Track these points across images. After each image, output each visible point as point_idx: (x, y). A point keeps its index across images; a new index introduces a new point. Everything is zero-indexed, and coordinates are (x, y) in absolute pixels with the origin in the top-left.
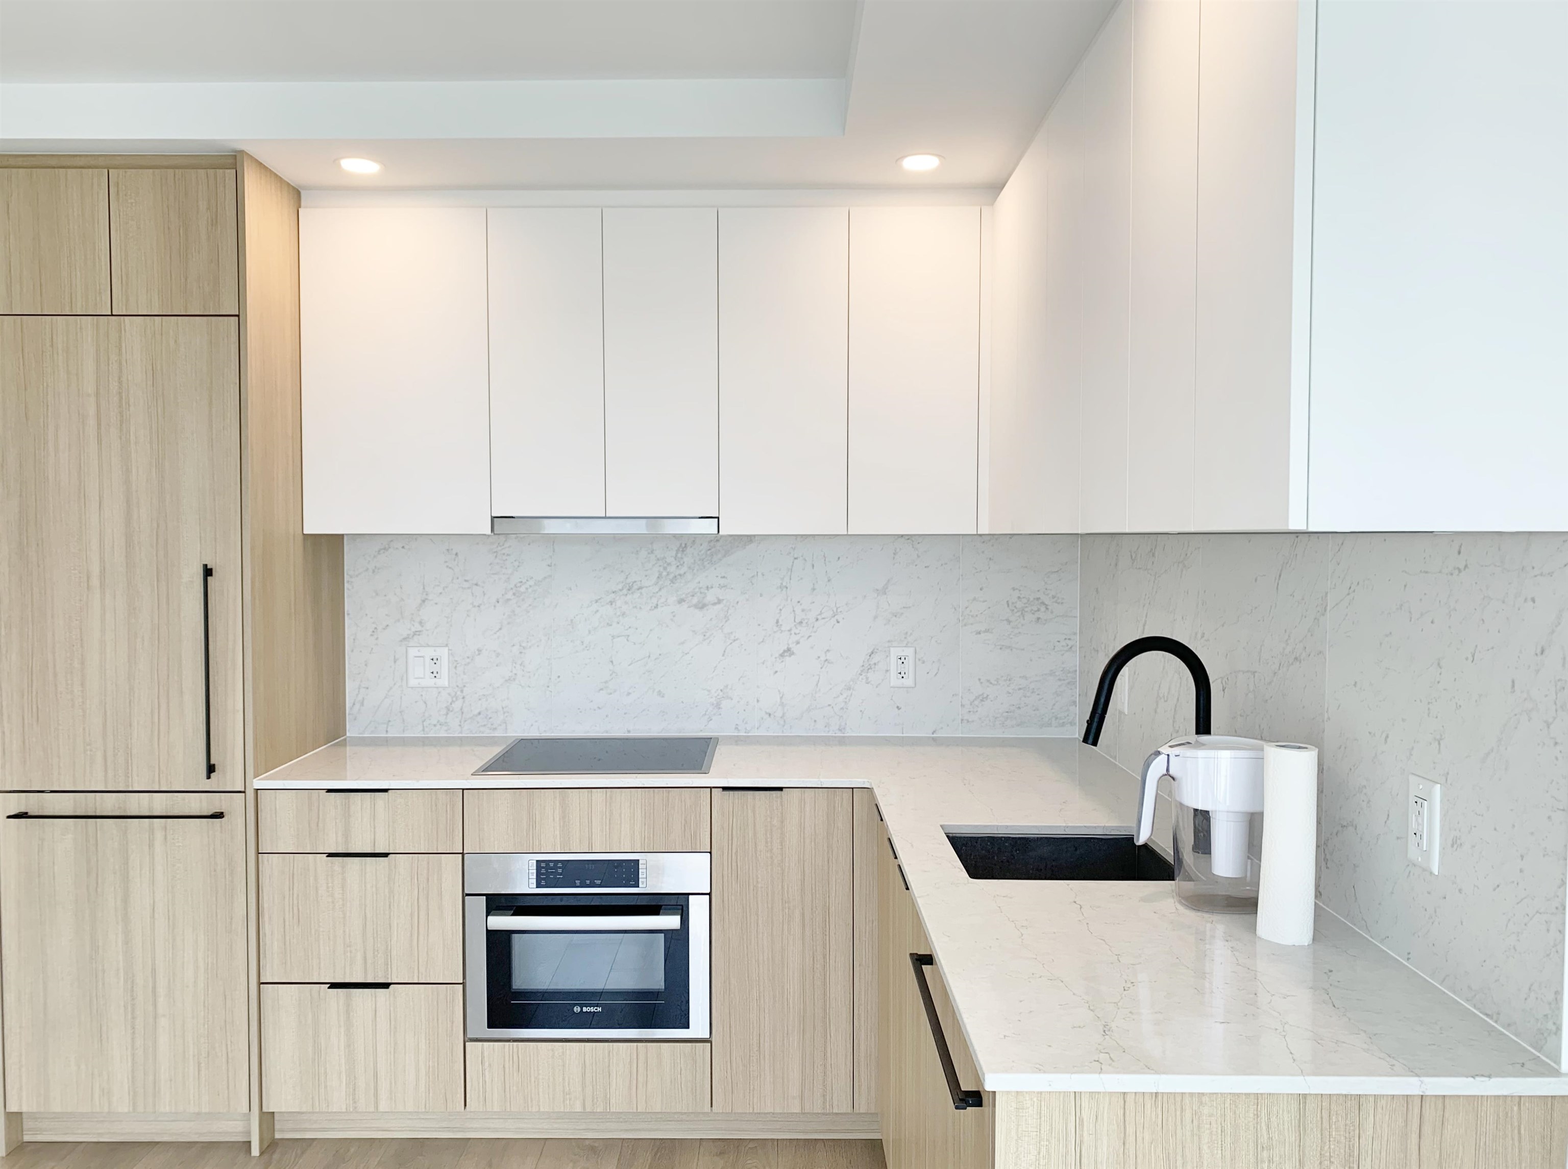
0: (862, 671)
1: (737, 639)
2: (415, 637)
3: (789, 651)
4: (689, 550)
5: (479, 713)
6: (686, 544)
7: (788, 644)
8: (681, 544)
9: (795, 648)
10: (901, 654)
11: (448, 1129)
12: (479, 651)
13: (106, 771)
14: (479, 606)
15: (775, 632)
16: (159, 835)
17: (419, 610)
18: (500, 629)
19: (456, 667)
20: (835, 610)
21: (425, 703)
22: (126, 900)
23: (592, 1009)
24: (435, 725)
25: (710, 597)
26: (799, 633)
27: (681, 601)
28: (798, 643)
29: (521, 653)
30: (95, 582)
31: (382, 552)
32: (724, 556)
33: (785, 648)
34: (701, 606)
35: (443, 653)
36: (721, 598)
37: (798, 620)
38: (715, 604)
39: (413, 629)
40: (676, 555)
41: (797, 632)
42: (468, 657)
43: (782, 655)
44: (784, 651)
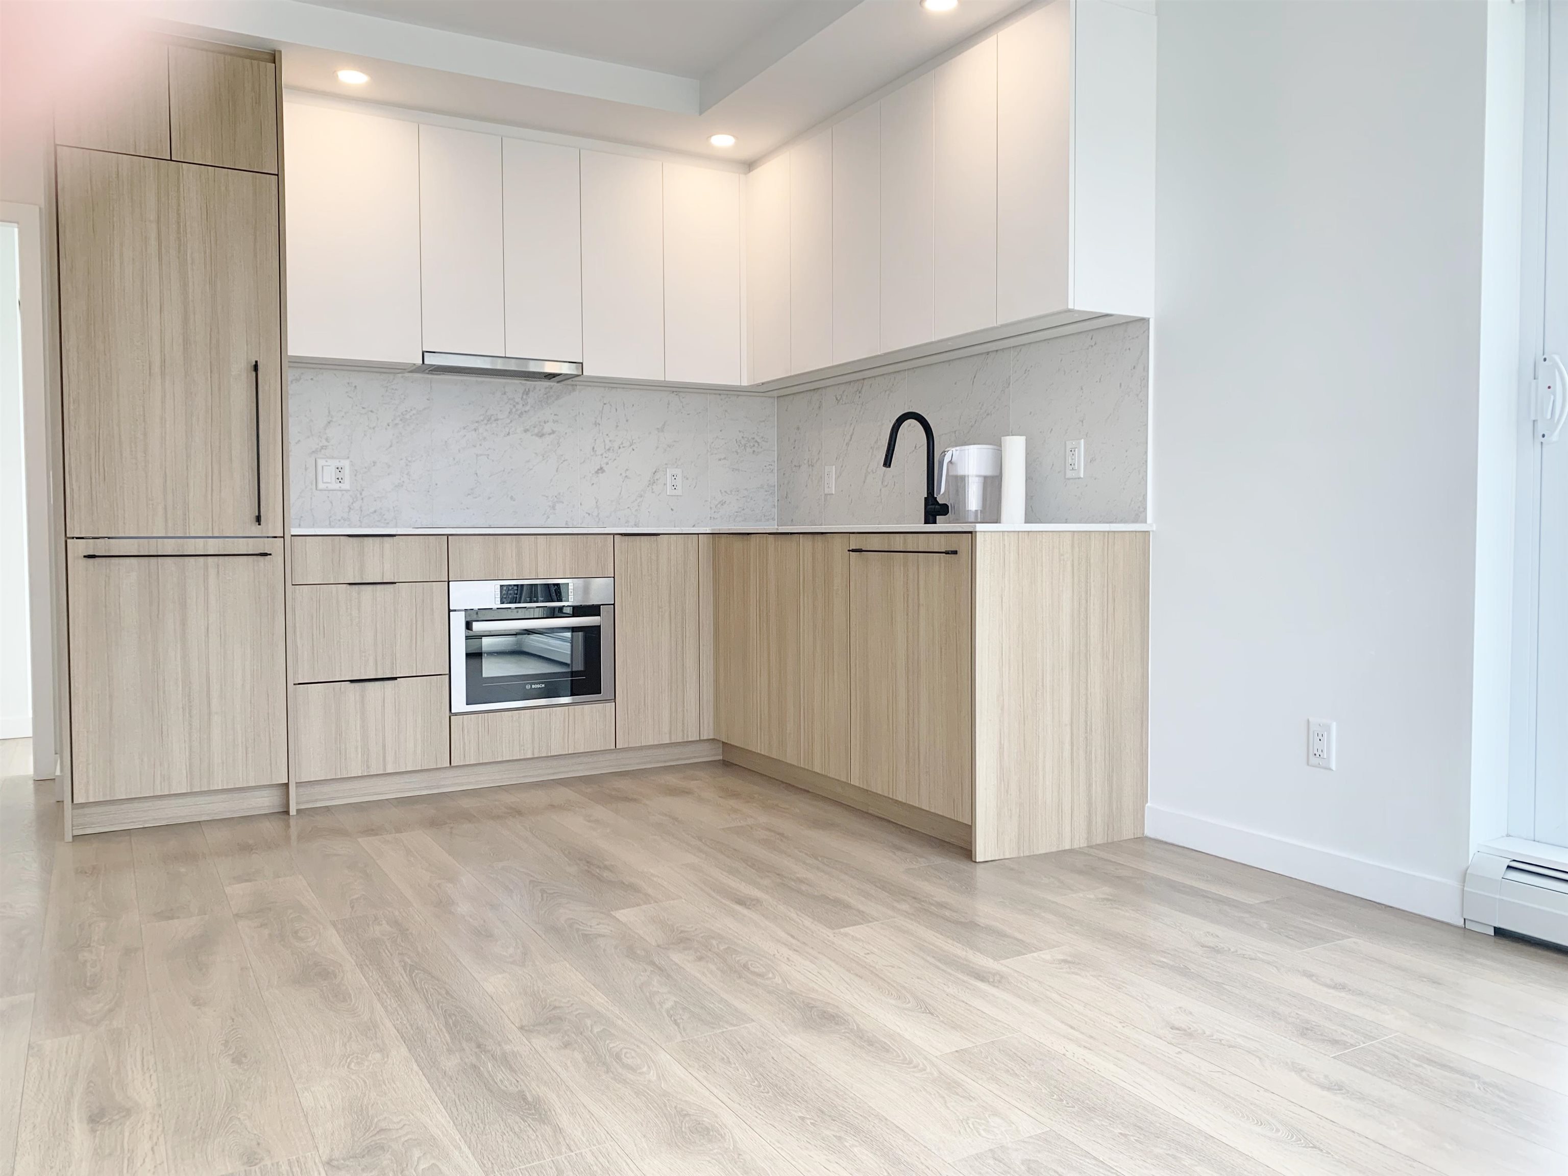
0: (649, 484)
1: (566, 460)
2: (323, 451)
3: (601, 470)
4: (531, 394)
5: (375, 511)
6: (529, 389)
7: (601, 465)
8: (525, 390)
9: (605, 468)
10: (674, 473)
12: (375, 463)
13: (166, 521)
14: (374, 428)
15: (592, 456)
16: (212, 572)
17: (325, 430)
18: (391, 446)
19: (356, 475)
20: (631, 441)
21: (331, 503)
22: (184, 622)
24: (339, 520)
25: (547, 428)
27: (526, 431)
28: (607, 464)
29: (407, 465)
30: (156, 369)
32: (556, 399)
33: (599, 467)
34: (541, 435)
35: (346, 464)
36: (554, 430)
37: (607, 447)
38: (550, 434)
39: (321, 444)
40: (522, 397)
41: (607, 456)
42: (366, 468)
43: (597, 472)
44: (598, 470)
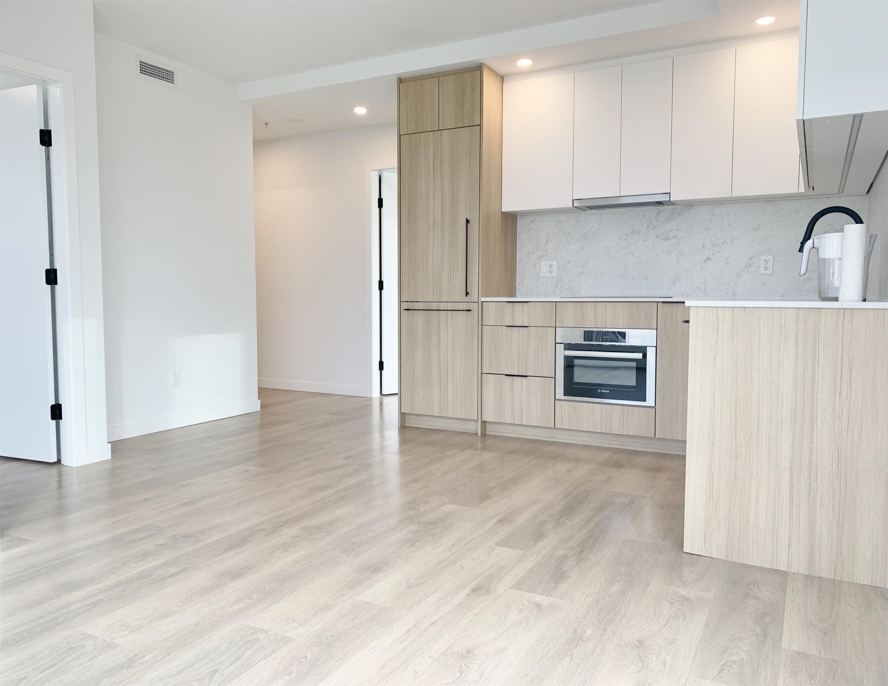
0: (746, 267)
1: (684, 254)
2: (544, 257)
3: (709, 259)
4: (662, 214)
5: (568, 288)
6: (660, 211)
7: (709, 255)
8: (658, 212)
9: (712, 257)
10: (766, 258)
11: (548, 437)
12: (569, 262)
13: (434, 295)
14: (569, 243)
15: (703, 250)
16: (450, 317)
17: (545, 246)
18: (578, 252)
19: (559, 269)
20: (732, 238)
21: (547, 284)
22: (439, 340)
23: (605, 391)
24: (550, 293)
25: (671, 235)
26: (714, 250)
27: (657, 237)
28: (713, 254)
29: (586, 262)
30: (432, 227)
31: (531, 222)
32: (678, 216)
33: (707, 257)
34: (667, 239)
35: (555, 263)
36: (676, 235)
37: (714, 244)
38: (673, 238)
39: (543, 254)
40: (656, 217)
42: (564, 265)
43: (705, 261)
44: (706, 259)
